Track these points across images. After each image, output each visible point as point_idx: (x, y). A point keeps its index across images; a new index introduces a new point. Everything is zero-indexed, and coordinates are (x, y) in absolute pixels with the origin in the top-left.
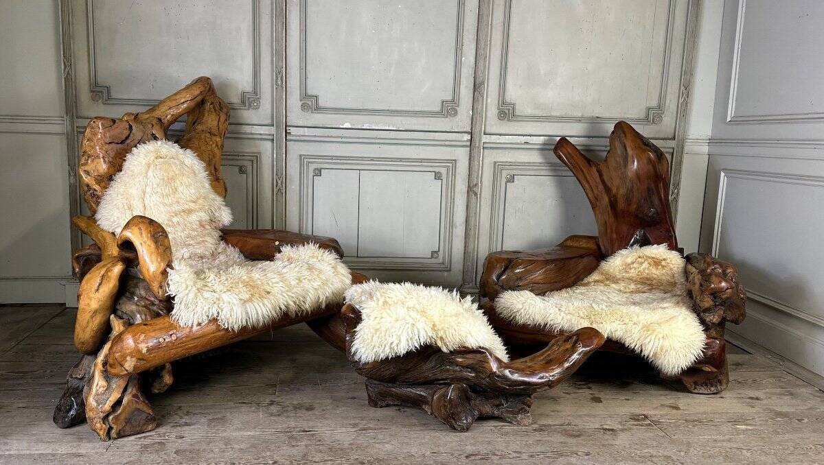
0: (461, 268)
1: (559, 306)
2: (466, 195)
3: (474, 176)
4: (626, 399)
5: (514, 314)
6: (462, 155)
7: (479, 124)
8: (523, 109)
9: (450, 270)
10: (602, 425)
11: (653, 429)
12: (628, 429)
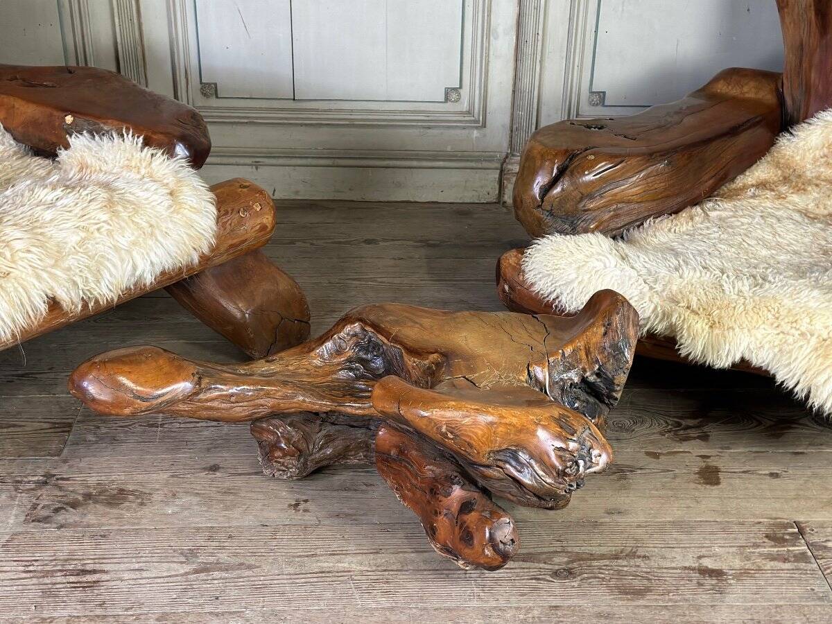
0: (507, 120)
1: (650, 279)
4: (772, 475)
5: (558, 291)
9: (484, 126)
10: (700, 557)
11: (807, 570)
12: (753, 570)
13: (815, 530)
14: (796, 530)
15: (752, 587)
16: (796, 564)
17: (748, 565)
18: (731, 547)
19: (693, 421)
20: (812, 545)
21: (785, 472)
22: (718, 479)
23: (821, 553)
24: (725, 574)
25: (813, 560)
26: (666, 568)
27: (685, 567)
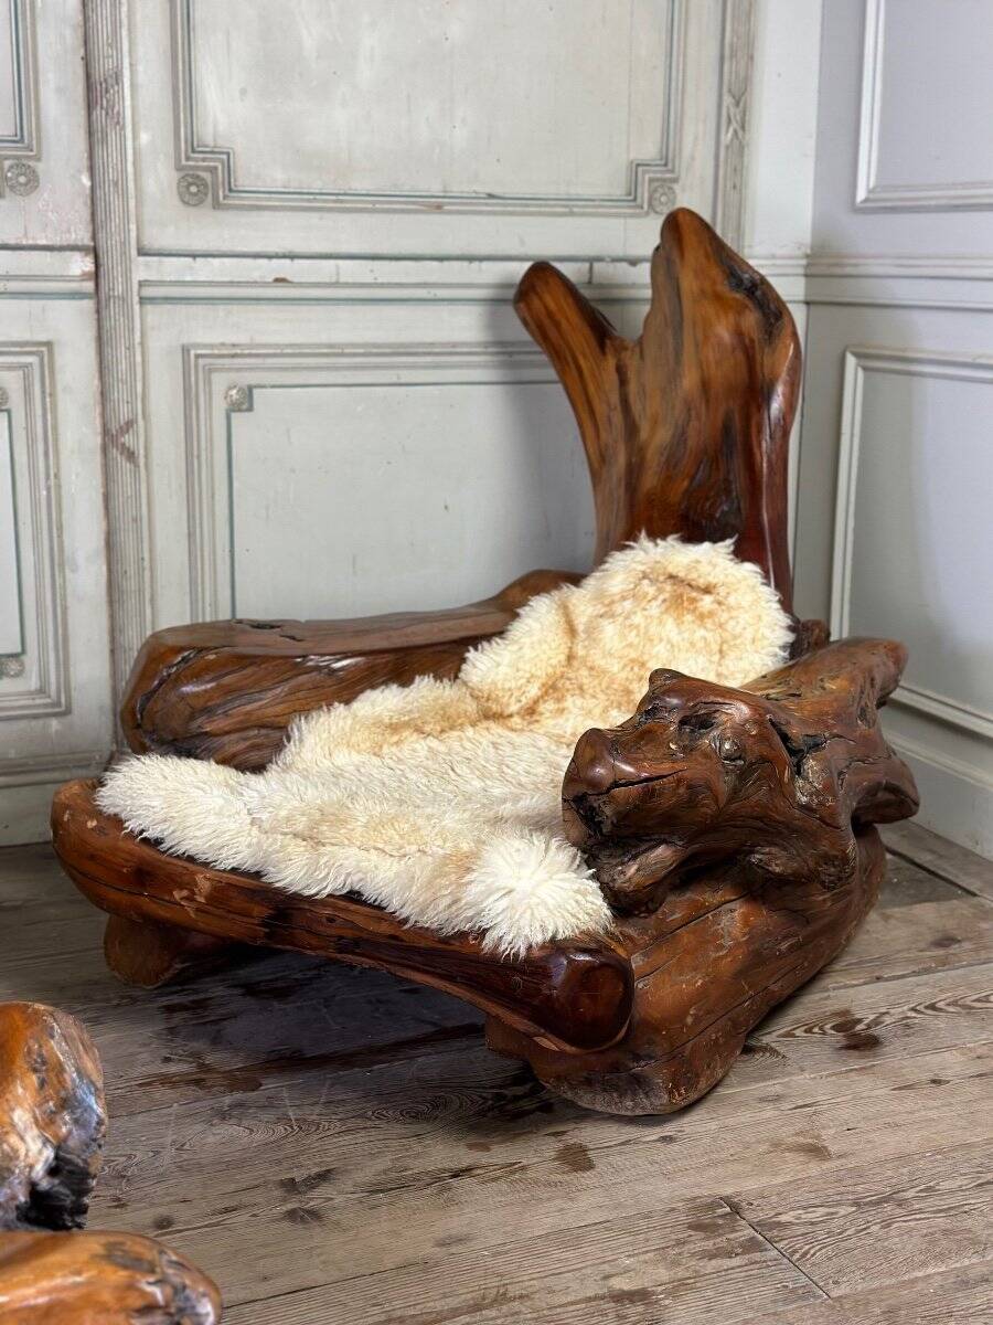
0: (106, 697)
2: (98, 458)
3: (119, 394)
4: (663, 1139)
6: (70, 325)
7: (116, 220)
8: (259, 168)
9: (68, 712)
10: (607, 1277)
11: (765, 1261)
12: (690, 1278)
13: (755, 1203)
14: (728, 1209)
15: (698, 1303)
16: (747, 1256)
17: (681, 1273)
18: (647, 1252)
19: (521, 1088)
20: (759, 1224)
21: (680, 1131)
22: (590, 1160)
23: (775, 1232)
24: (654, 1293)
25: (769, 1246)
26: (560, 1306)
27: (590, 1298)
